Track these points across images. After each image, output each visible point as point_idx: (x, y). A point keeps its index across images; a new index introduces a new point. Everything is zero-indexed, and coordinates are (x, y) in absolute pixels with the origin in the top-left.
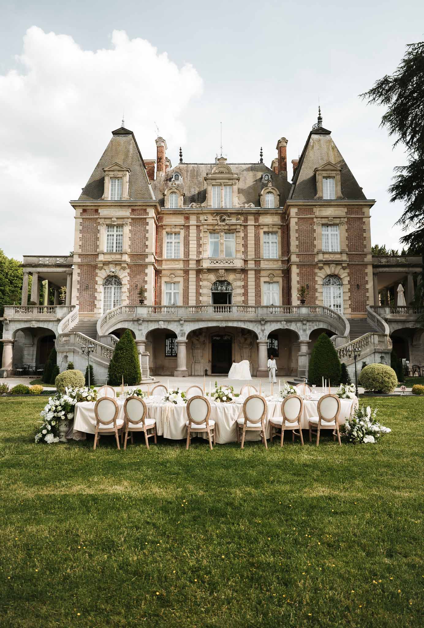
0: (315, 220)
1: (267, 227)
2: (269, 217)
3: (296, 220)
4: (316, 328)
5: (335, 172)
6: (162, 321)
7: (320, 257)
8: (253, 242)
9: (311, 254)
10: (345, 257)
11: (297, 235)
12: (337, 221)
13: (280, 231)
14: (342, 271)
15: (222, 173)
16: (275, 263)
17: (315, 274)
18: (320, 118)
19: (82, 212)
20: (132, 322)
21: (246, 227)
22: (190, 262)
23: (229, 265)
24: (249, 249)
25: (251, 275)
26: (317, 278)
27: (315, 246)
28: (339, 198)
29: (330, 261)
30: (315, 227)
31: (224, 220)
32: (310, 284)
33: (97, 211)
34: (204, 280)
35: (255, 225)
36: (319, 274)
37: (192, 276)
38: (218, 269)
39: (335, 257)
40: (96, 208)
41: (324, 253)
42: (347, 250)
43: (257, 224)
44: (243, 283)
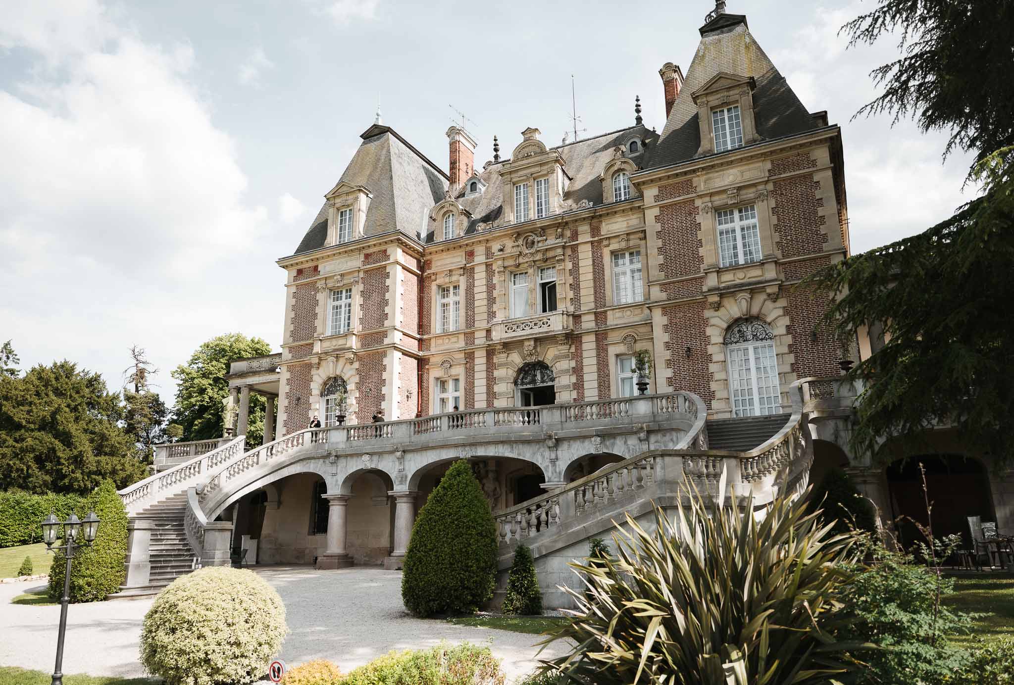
0: (698, 202)
1: (617, 240)
2: (620, 219)
3: (656, 211)
5: (737, 91)
6: (367, 454)
7: (712, 281)
8: (590, 276)
9: (691, 279)
10: (771, 273)
11: (660, 243)
12: (750, 194)
14: (769, 304)
15: (528, 156)
16: (638, 311)
17: (706, 322)
19: (296, 274)
20: (321, 460)
21: (574, 248)
22: (477, 335)
23: (541, 330)
24: (583, 292)
25: (589, 344)
26: (709, 331)
27: (701, 259)
28: (752, 142)
29: (735, 286)
30: (699, 219)
31: (532, 244)
32: (696, 344)
33: (316, 268)
34: (501, 365)
35: (592, 243)
36: (713, 321)
37: (480, 360)
38: (522, 341)
39: (749, 275)
40: (315, 263)
41: (719, 271)
42: (779, 254)
43: (597, 238)
44: (573, 364)
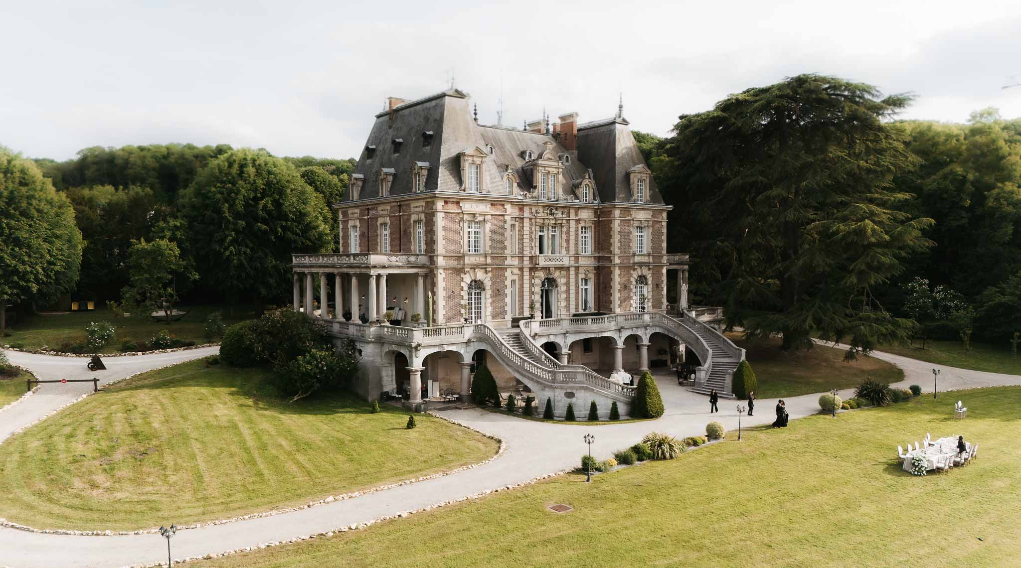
0: (632, 222)
1: (584, 222)
2: (585, 211)
4: (653, 332)
7: (637, 259)
8: (574, 237)
9: (628, 256)
10: (651, 260)
11: (619, 237)
12: (646, 224)
13: (593, 226)
14: (648, 272)
15: (550, 159)
16: (590, 259)
17: (631, 275)
18: (621, 107)
19: (443, 204)
21: (568, 221)
22: (524, 258)
23: (560, 263)
24: (570, 245)
25: (572, 272)
26: (632, 279)
27: (630, 248)
28: (648, 202)
29: (641, 263)
30: (631, 230)
31: (552, 214)
32: (627, 284)
33: (458, 203)
34: (536, 277)
35: (575, 220)
36: (634, 275)
37: (526, 273)
38: (550, 268)
39: (645, 259)
40: (458, 200)
41: (638, 255)
42: (651, 251)
43: (577, 218)
44: (565, 280)
